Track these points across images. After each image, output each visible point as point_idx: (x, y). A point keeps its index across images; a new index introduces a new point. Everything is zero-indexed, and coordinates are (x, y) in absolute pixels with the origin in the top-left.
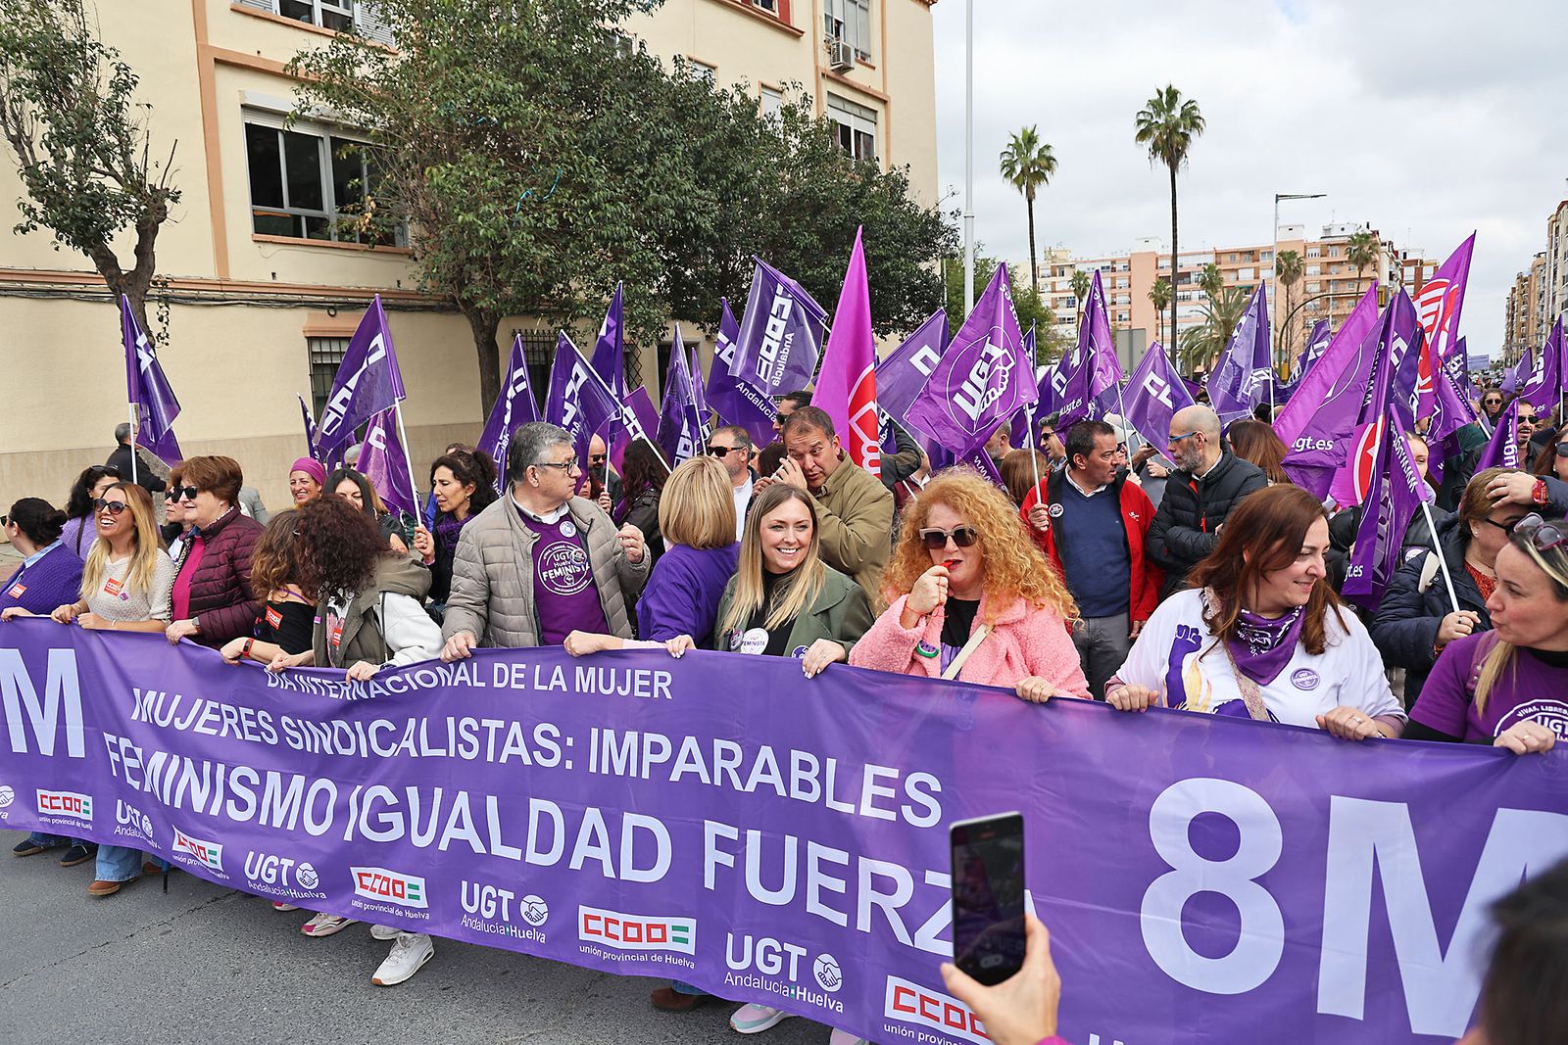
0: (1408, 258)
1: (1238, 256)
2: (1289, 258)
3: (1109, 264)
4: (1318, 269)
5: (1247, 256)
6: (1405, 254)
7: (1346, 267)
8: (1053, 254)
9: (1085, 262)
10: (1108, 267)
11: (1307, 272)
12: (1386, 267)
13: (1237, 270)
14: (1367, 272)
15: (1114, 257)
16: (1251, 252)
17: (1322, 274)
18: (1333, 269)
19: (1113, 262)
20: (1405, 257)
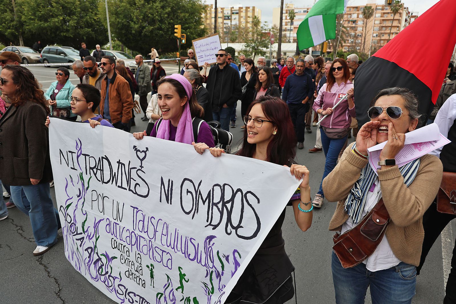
0: (413, 15)
1: (352, 9)
2: (369, 9)
3: (306, 10)
4: (380, 15)
5: (355, 9)
6: (412, 13)
7: (390, 15)
8: (288, 5)
9: (298, 9)
10: (306, 11)
11: (376, 16)
12: (404, 17)
13: (351, 14)
14: (397, 17)
15: (308, 7)
16: (357, 8)
17: (381, 17)
18: (386, 15)
19: (308, 9)
20: (412, 15)
